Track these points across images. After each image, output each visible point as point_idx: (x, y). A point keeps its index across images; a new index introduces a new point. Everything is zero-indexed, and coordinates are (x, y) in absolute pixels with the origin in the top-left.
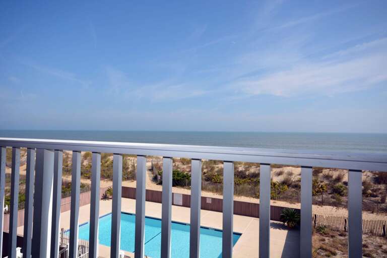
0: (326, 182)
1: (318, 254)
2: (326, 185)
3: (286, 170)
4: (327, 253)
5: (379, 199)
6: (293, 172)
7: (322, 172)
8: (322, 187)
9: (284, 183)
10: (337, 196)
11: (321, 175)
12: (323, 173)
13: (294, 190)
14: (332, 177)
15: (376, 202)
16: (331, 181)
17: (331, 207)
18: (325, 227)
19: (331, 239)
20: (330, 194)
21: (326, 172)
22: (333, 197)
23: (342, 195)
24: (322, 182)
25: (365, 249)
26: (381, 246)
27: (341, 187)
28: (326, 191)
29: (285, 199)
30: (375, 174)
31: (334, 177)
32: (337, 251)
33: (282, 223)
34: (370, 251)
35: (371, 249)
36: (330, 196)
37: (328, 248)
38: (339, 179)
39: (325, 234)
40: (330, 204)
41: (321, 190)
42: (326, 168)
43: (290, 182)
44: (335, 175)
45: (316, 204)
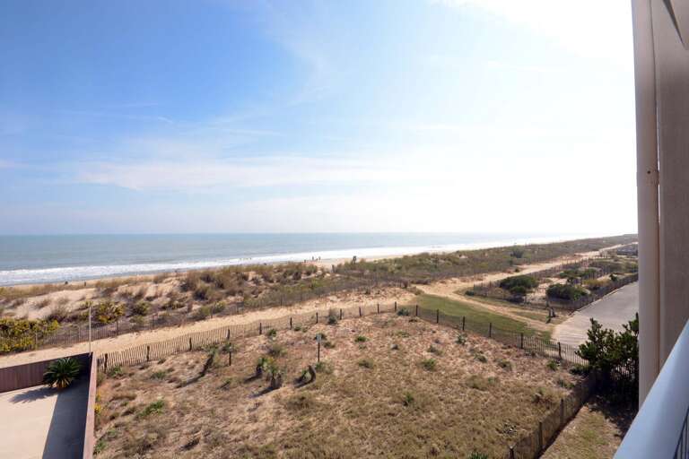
0: (123, 302)
1: (110, 408)
2: (123, 307)
3: (55, 296)
4: (122, 402)
5: (185, 308)
6: (70, 298)
7: (116, 290)
8: (117, 311)
9: (51, 318)
10: (139, 317)
11: (116, 293)
12: (119, 290)
13: (70, 324)
14: (130, 294)
15: (183, 313)
16: (130, 300)
17: (129, 334)
18: (121, 365)
19: (129, 379)
20: (128, 317)
21: (122, 289)
22: (133, 321)
23: (145, 315)
24: (116, 303)
25: (171, 373)
26: (187, 363)
27: (143, 304)
28: (124, 315)
29: (54, 343)
30: (182, 281)
31: (134, 294)
32: (137, 392)
33: (47, 386)
34: (177, 374)
35: (177, 370)
36: (129, 319)
37: (125, 394)
38: (140, 296)
39: (121, 375)
40: (128, 331)
41: (116, 315)
42: (123, 284)
43: (63, 315)
44: (135, 290)
45: (108, 336)
